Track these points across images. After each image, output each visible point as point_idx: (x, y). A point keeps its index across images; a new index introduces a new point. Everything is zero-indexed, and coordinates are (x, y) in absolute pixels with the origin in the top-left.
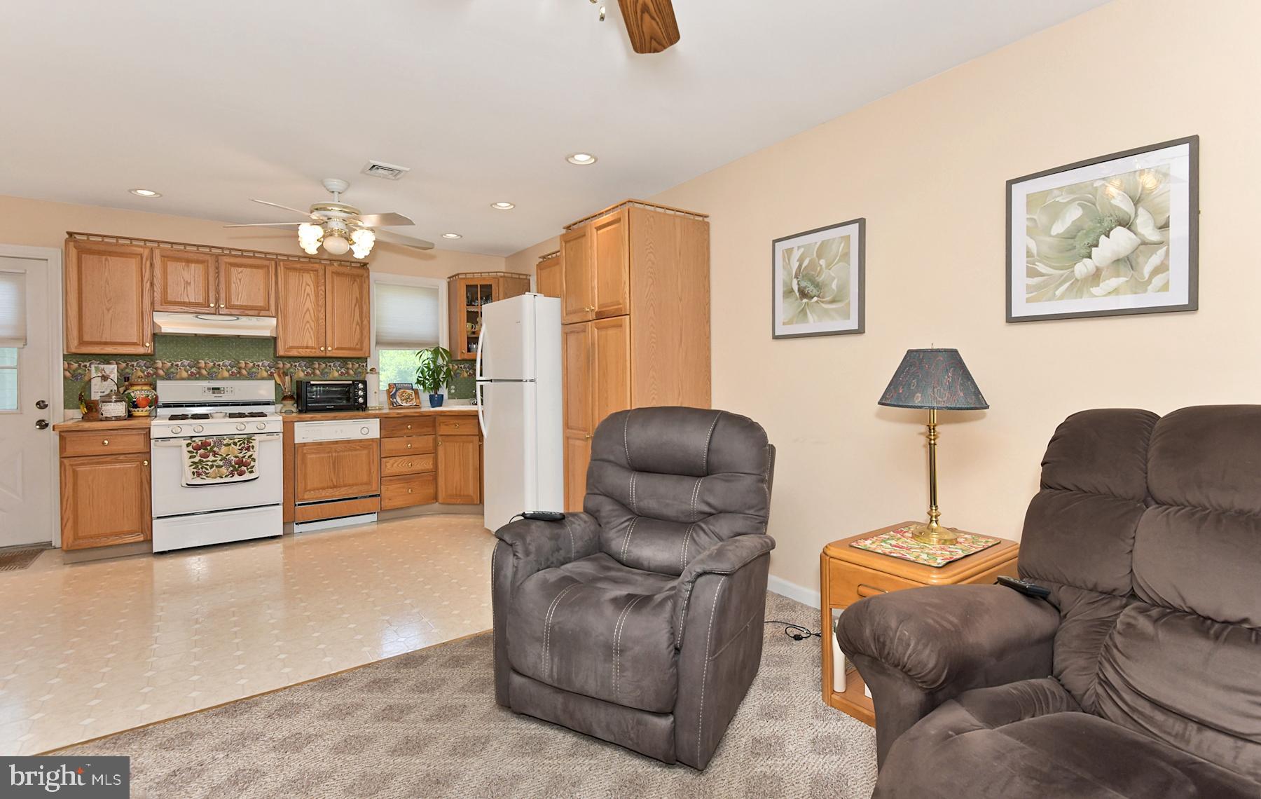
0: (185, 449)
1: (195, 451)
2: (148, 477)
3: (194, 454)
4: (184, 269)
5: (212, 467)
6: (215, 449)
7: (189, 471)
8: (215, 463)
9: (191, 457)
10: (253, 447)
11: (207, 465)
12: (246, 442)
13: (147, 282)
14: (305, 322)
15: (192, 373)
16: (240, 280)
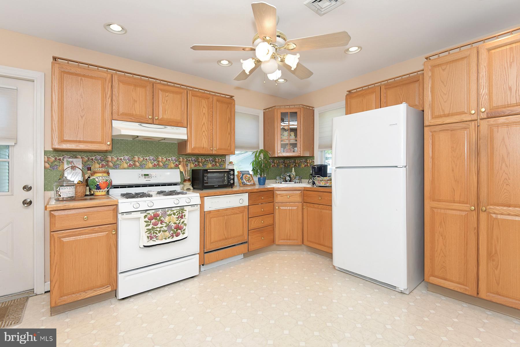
0: (143, 220)
1: (149, 221)
2: (115, 243)
3: (149, 223)
4: (133, 91)
5: (160, 232)
6: (162, 218)
7: (145, 236)
8: (162, 229)
9: (147, 226)
10: (185, 215)
11: (157, 231)
12: (181, 212)
13: (109, 98)
14: (202, 131)
15: (130, 164)
16: (167, 101)
